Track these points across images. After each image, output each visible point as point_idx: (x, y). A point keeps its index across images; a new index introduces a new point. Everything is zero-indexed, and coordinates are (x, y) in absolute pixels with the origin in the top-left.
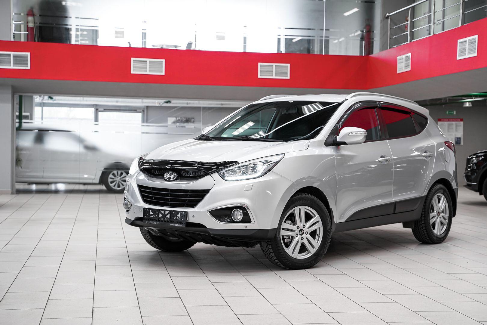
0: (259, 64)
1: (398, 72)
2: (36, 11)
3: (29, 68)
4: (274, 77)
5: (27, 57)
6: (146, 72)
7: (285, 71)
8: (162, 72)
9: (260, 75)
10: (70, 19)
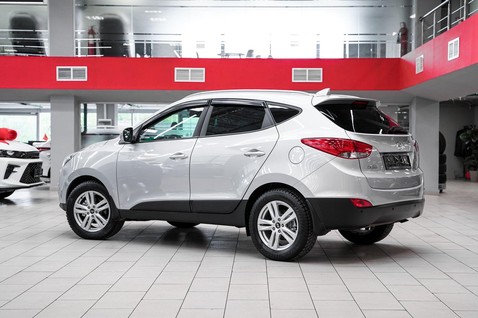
0: (293, 69)
1: (417, 72)
2: (97, 29)
3: (86, 80)
4: (307, 81)
5: (84, 70)
6: (188, 80)
7: (318, 75)
8: (202, 79)
9: (294, 80)
10: (127, 35)
